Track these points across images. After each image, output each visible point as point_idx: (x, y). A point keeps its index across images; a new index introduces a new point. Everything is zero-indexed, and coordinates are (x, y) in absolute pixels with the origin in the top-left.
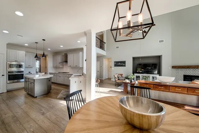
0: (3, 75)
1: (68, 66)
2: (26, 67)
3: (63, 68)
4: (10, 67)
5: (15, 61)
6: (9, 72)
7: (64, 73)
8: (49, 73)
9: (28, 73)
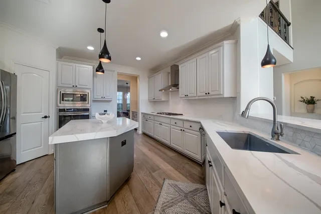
0: (46, 117)
1: (180, 95)
2: (94, 101)
3: (167, 102)
4: (63, 100)
5: (72, 86)
6: (61, 110)
7: (170, 114)
8: (142, 113)
9: (103, 112)
